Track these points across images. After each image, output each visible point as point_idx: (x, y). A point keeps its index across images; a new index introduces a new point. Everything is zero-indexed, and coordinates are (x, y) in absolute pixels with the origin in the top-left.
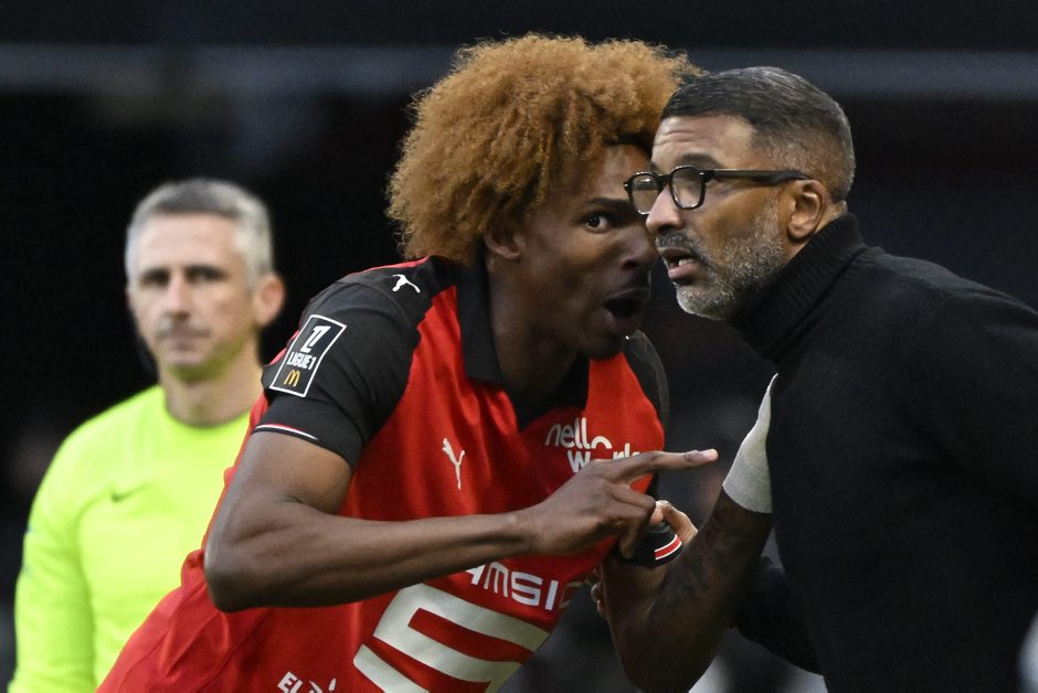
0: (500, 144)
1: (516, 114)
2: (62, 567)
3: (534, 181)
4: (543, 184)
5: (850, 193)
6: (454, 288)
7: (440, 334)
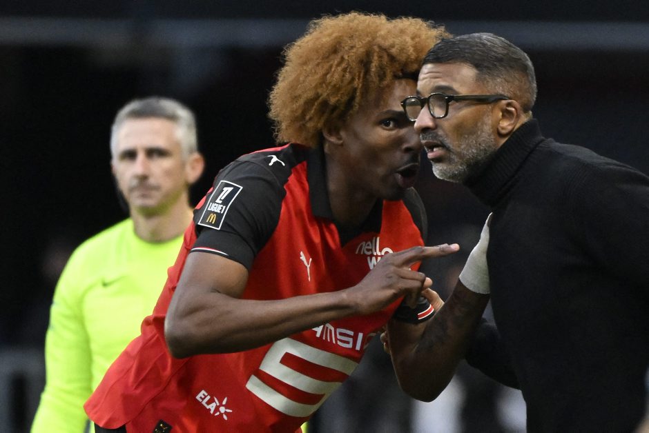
0: (332, 76)
1: (342, 58)
2: (73, 325)
3: (352, 98)
4: (357, 99)
5: (534, 107)
6: (305, 163)
7: (297, 190)
